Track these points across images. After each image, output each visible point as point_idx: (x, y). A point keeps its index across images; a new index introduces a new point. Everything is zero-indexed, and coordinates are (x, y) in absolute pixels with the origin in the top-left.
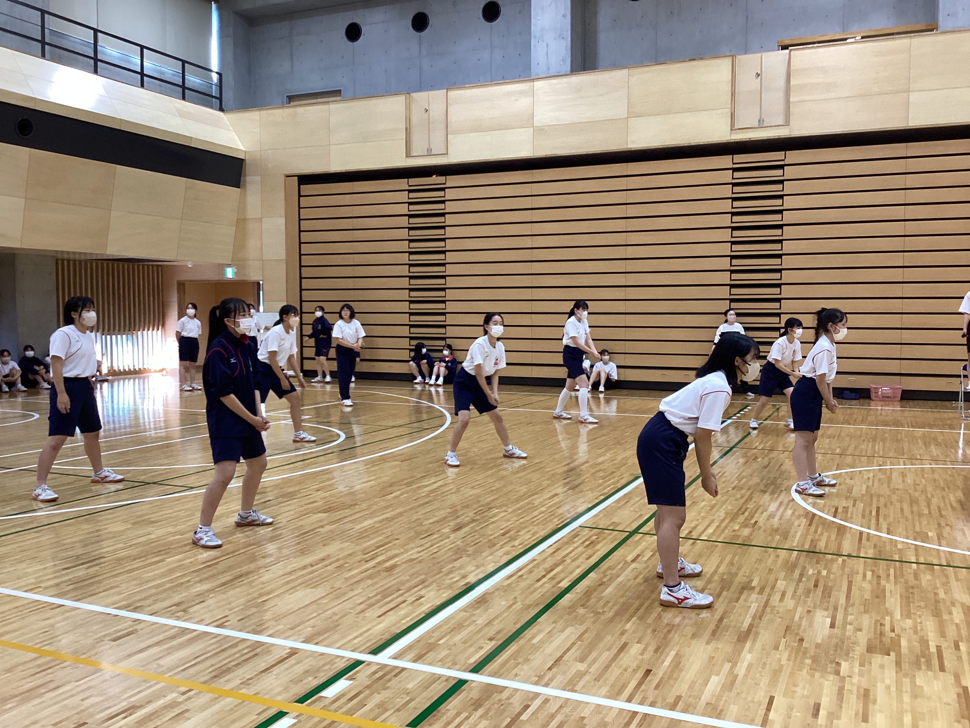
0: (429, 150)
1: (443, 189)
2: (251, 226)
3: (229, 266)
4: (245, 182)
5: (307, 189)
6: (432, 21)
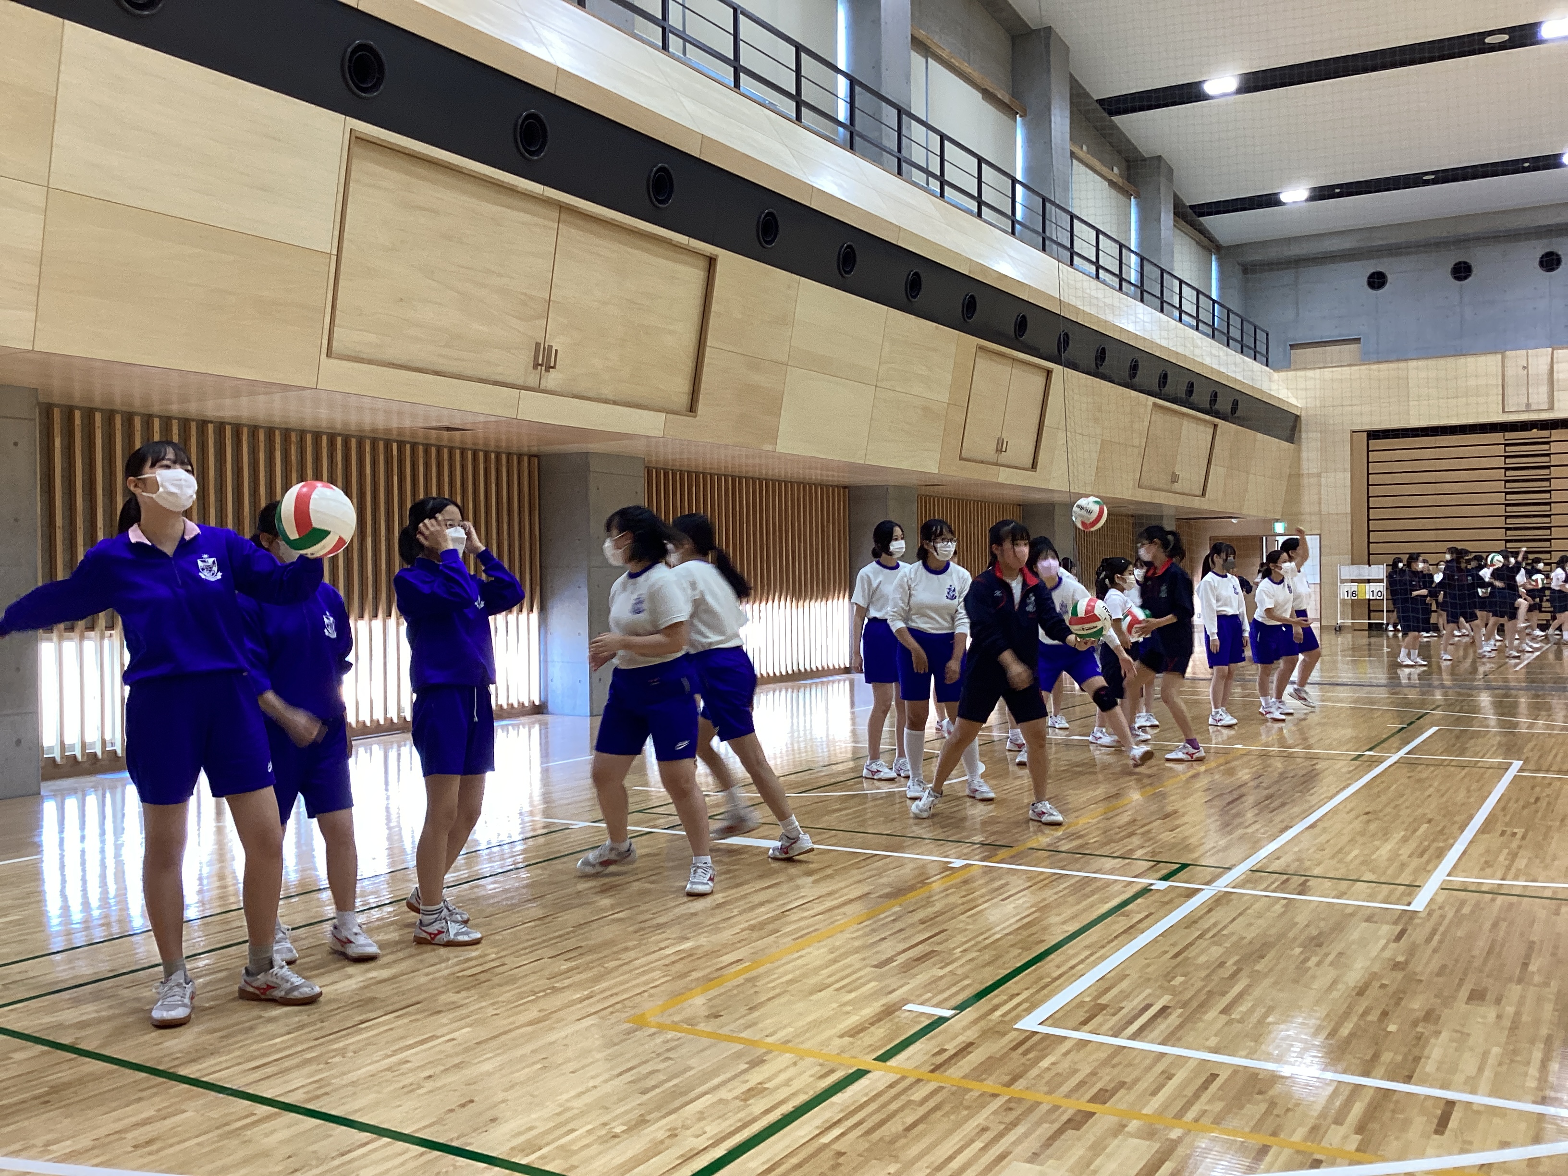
0: (1528, 405)
1: (1548, 443)
2: (1305, 481)
3: (1277, 520)
4: (1300, 438)
5: (1375, 444)
6: (1475, 271)
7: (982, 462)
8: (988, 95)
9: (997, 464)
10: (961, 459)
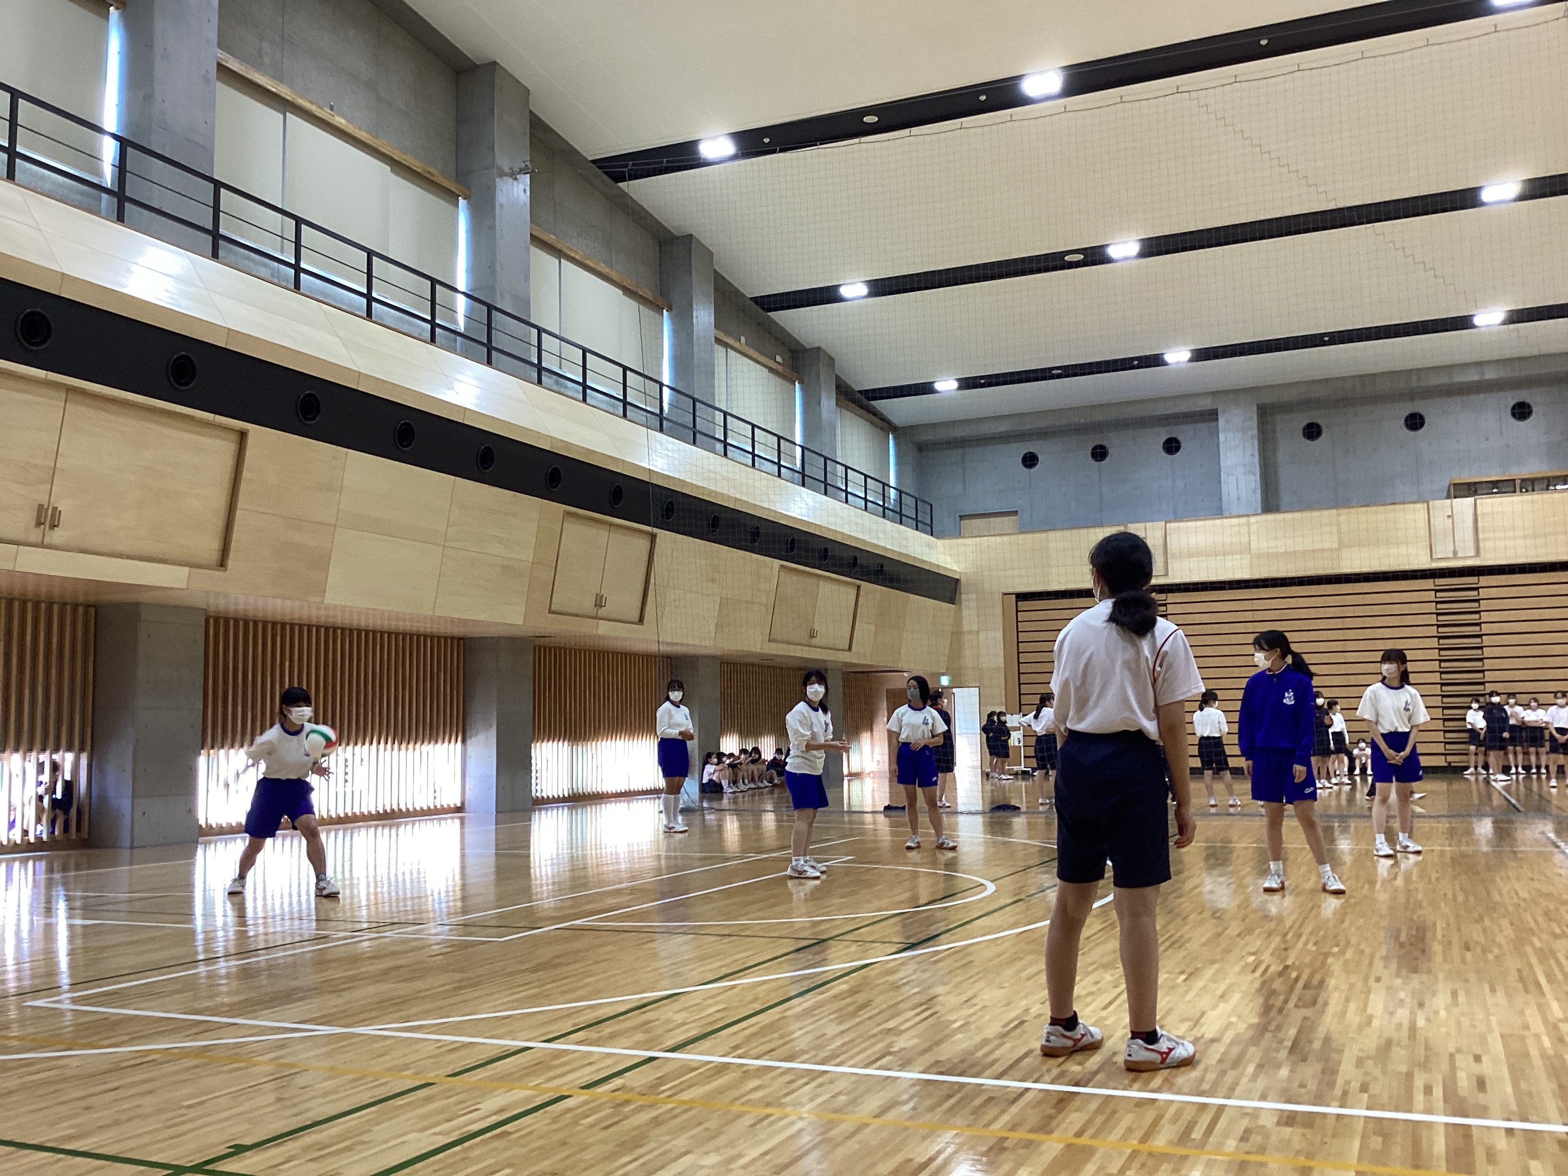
2: (967, 638)
3: (944, 674)
4: (960, 599)
5: (1024, 605)
6: (1111, 451)
7: (577, 615)
8: (628, 292)
9: (596, 618)
10: (551, 612)
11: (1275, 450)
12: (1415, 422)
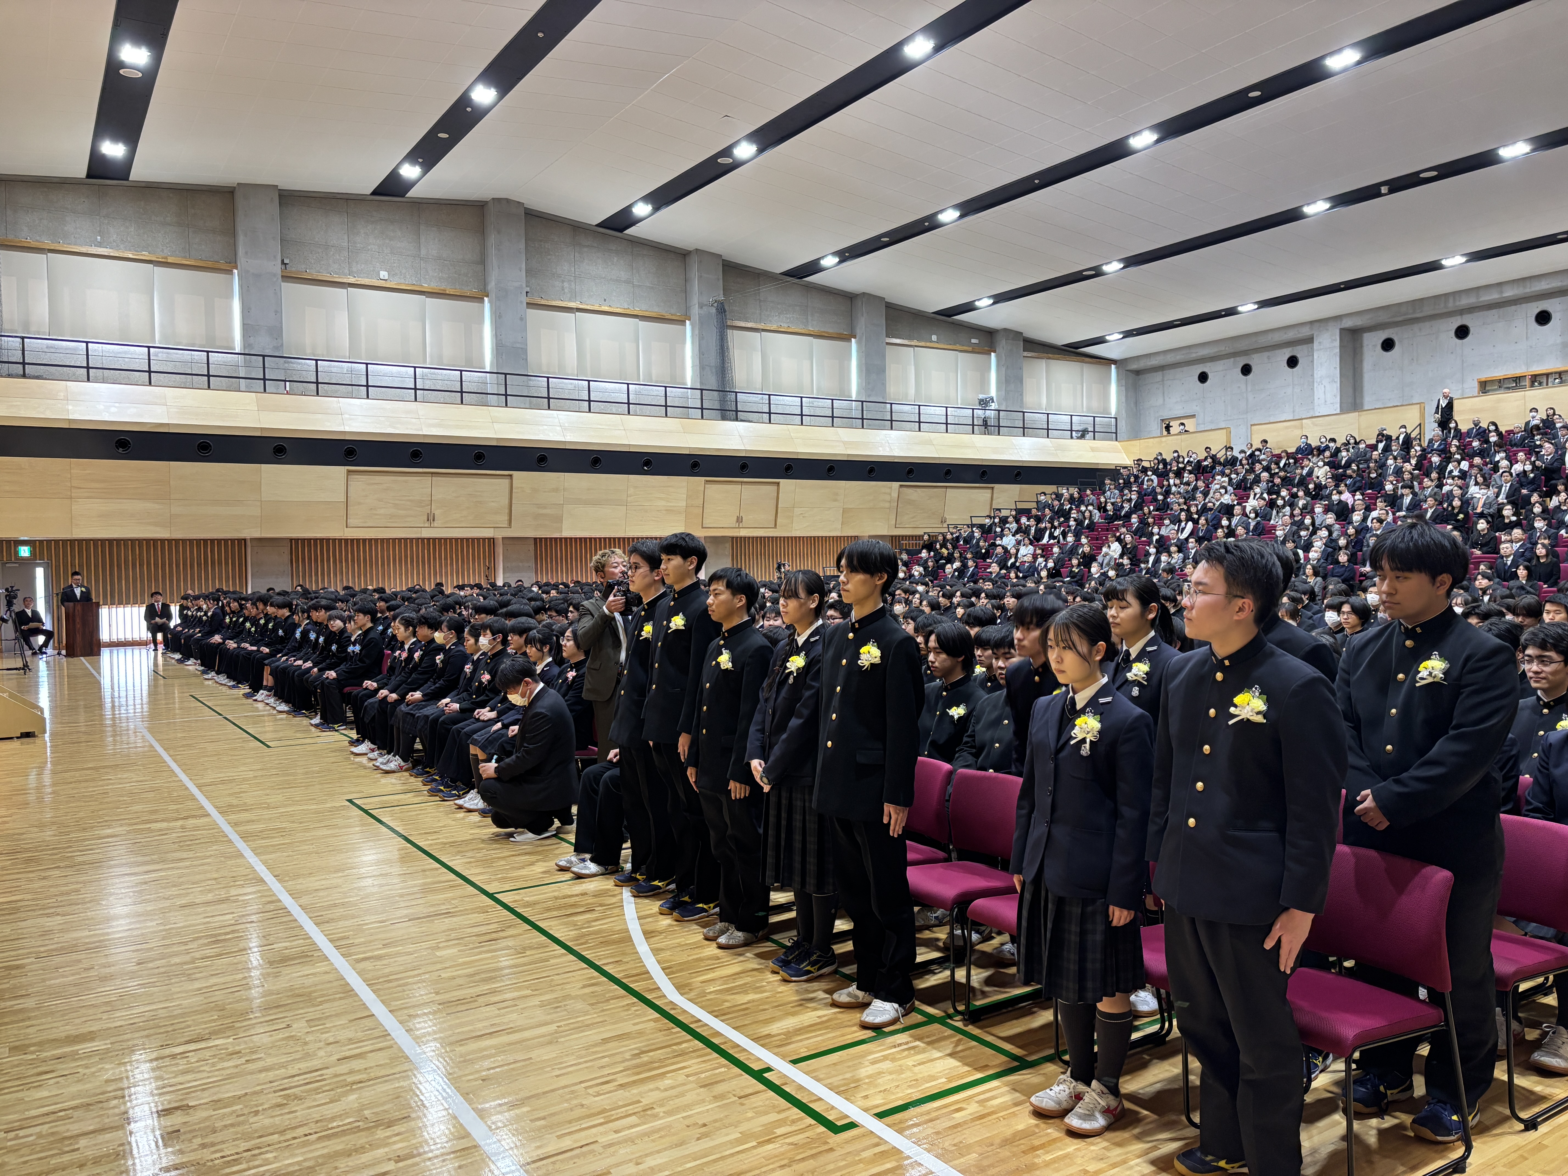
6: (1253, 369)
7: (724, 528)
9: (738, 528)
10: (703, 528)
11: (1361, 361)
12: (1462, 332)
